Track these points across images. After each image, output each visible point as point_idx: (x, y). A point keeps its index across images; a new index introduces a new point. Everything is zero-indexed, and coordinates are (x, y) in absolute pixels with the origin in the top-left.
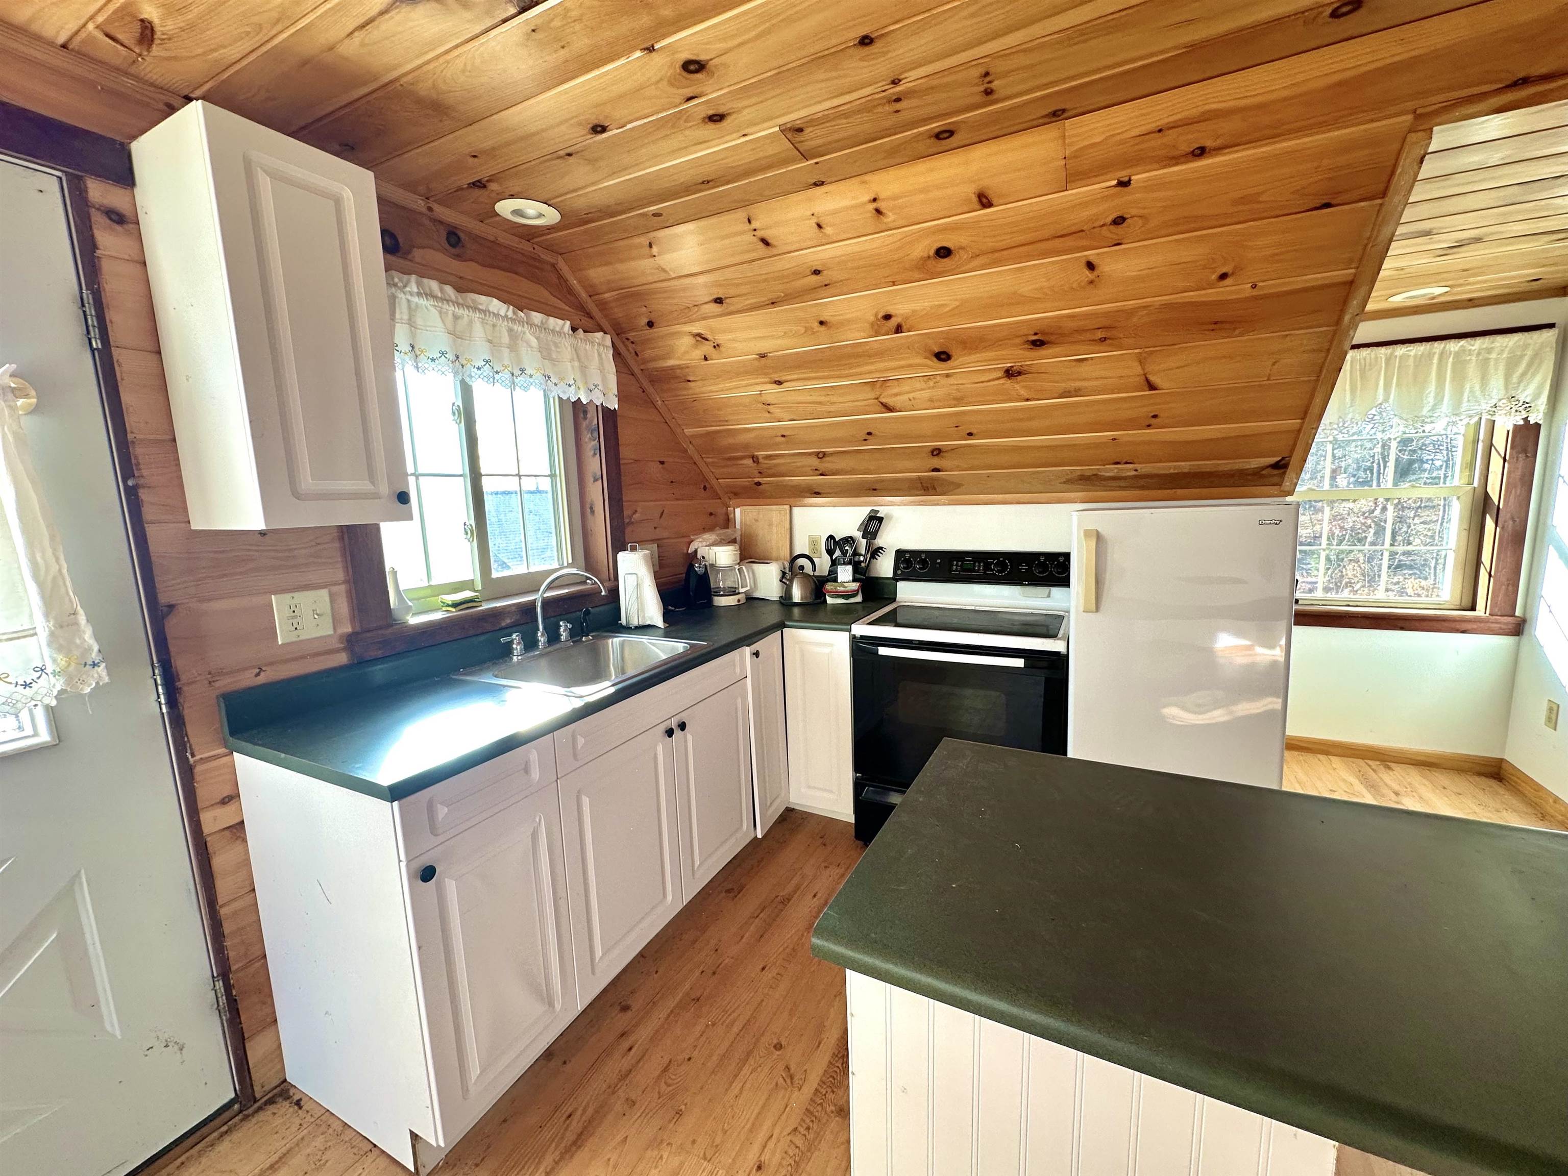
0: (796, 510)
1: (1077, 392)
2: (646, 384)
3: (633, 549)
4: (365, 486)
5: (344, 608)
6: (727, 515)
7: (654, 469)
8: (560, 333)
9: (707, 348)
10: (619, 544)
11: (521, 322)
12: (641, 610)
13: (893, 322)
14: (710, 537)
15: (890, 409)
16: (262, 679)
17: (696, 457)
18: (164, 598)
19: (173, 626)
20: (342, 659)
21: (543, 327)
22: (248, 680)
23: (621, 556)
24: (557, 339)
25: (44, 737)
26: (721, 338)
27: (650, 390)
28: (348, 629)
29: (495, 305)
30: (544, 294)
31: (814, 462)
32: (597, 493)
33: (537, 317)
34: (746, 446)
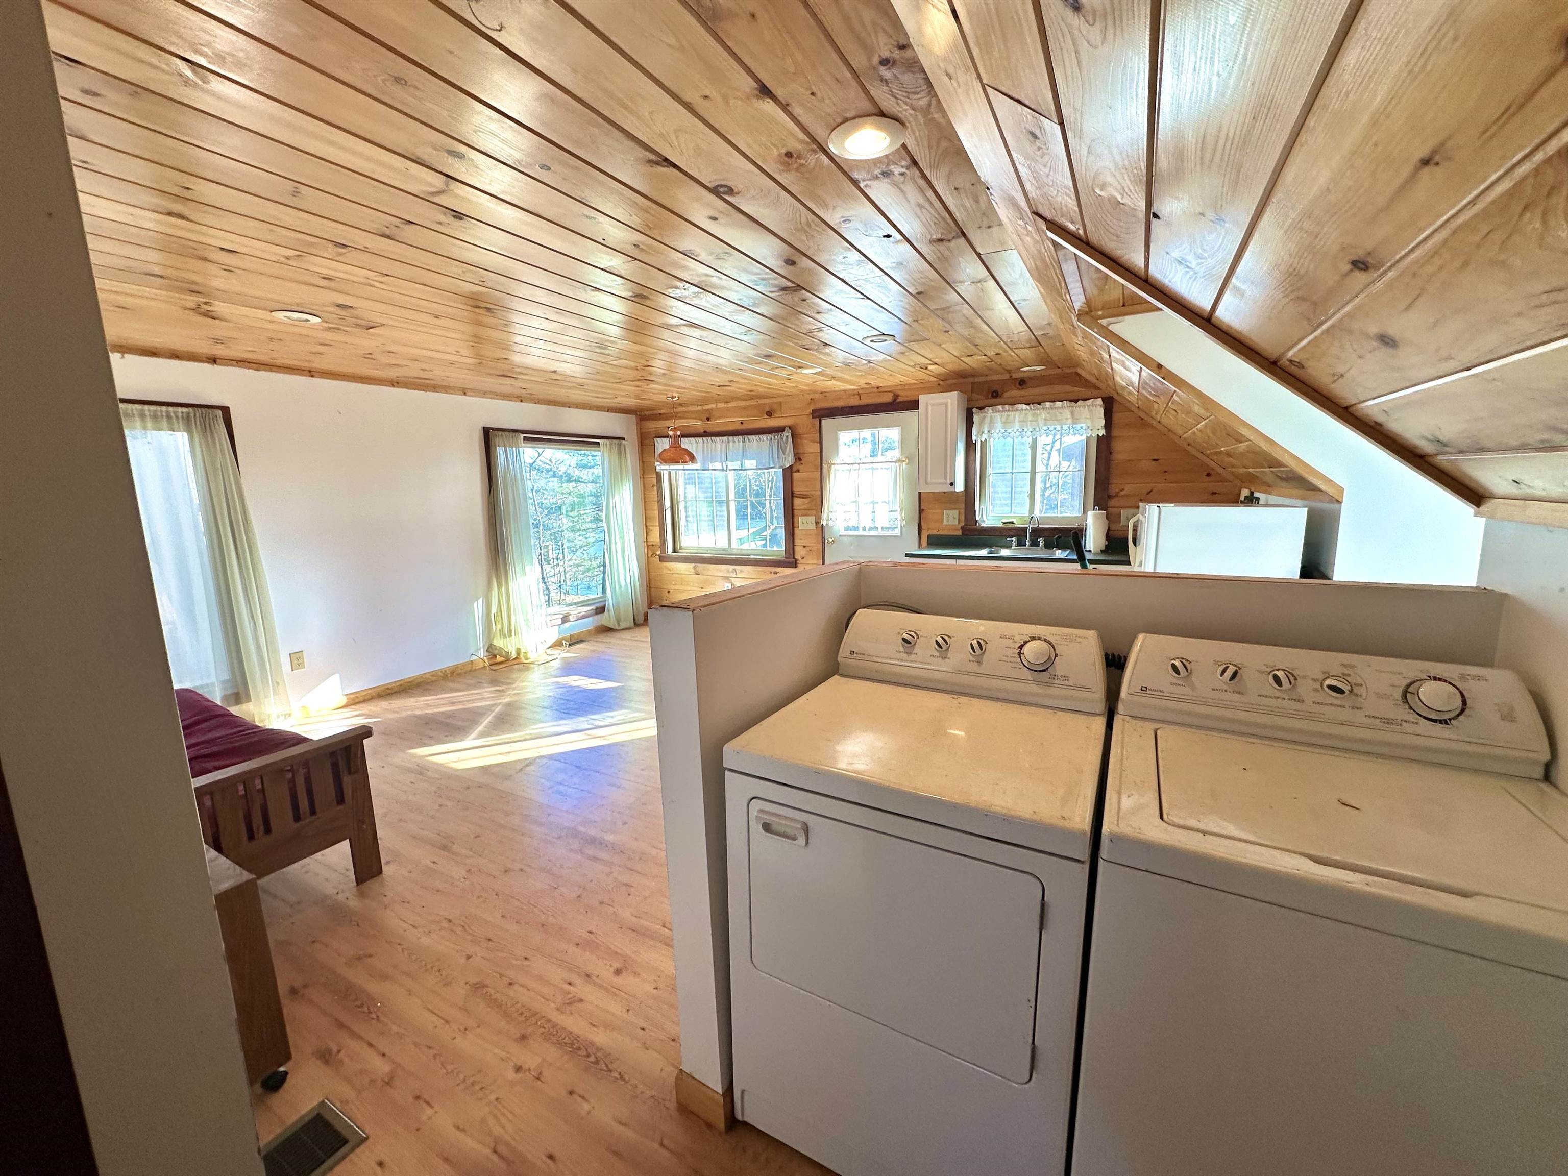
4: (943, 481)
5: (963, 518)
7: (1146, 465)
16: (938, 533)
18: (922, 508)
19: (923, 515)
20: (960, 533)
21: (1051, 408)
22: (935, 532)
24: (1061, 411)
25: (895, 534)
28: (962, 525)
29: (1024, 406)
30: (1067, 388)
33: (1048, 404)
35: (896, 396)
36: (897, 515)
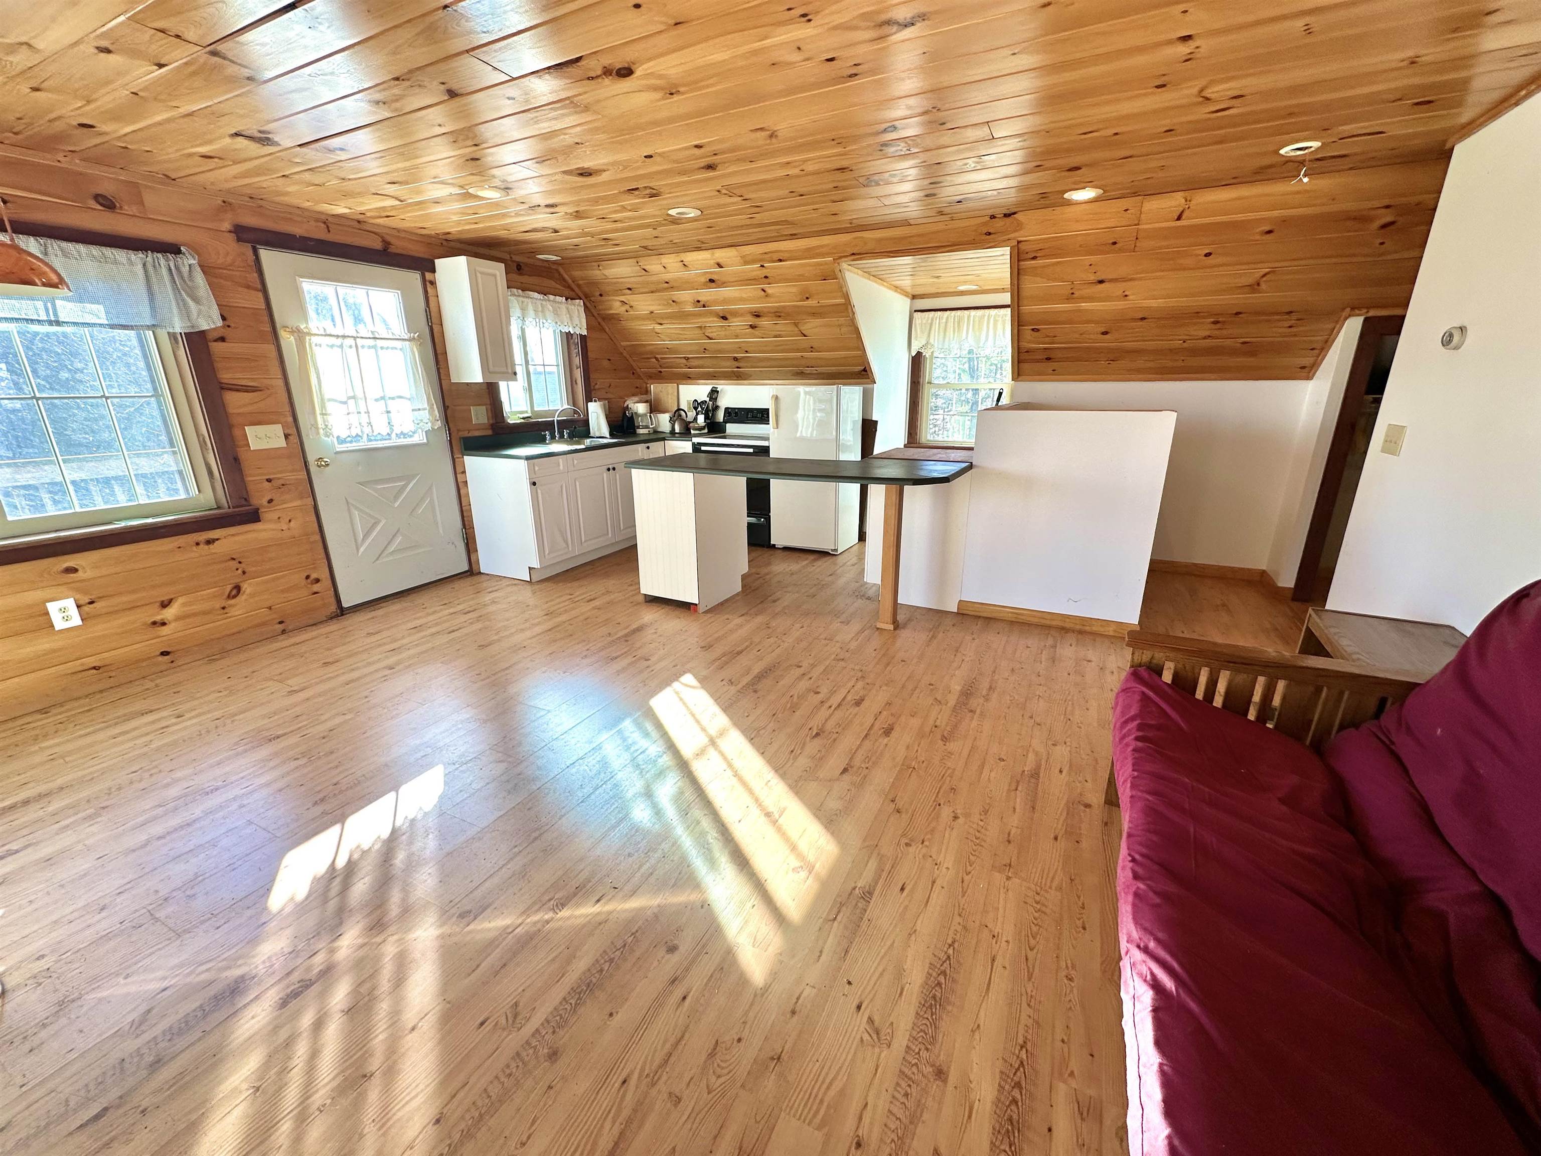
0: (680, 386)
1: (780, 336)
2: (600, 320)
3: (595, 401)
4: (504, 369)
5: (489, 414)
6: (647, 388)
7: (606, 363)
8: (561, 303)
9: (627, 307)
10: (589, 399)
11: (545, 300)
12: (599, 429)
13: (702, 303)
14: (636, 399)
15: (711, 339)
16: (470, 435)
17: (628, 357)
18: (447, 404)
19: (449, 412)
20: (490, 432)
21: (554, 301)
22: (467, 432)
23: (589, 404)
25: (425, 441)
26: (632, 304)
27: (603, 323)
28: (491, 422)
29: (536, 295)
30: (552, 283)
31: (684, 361)
32: (578, 374)
33: (551, 297)
34: (651, 352)
35: (387, 243)
36: (425, 415)
